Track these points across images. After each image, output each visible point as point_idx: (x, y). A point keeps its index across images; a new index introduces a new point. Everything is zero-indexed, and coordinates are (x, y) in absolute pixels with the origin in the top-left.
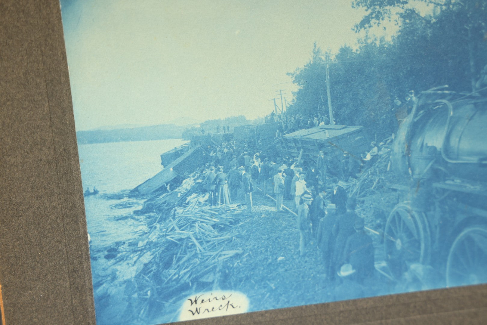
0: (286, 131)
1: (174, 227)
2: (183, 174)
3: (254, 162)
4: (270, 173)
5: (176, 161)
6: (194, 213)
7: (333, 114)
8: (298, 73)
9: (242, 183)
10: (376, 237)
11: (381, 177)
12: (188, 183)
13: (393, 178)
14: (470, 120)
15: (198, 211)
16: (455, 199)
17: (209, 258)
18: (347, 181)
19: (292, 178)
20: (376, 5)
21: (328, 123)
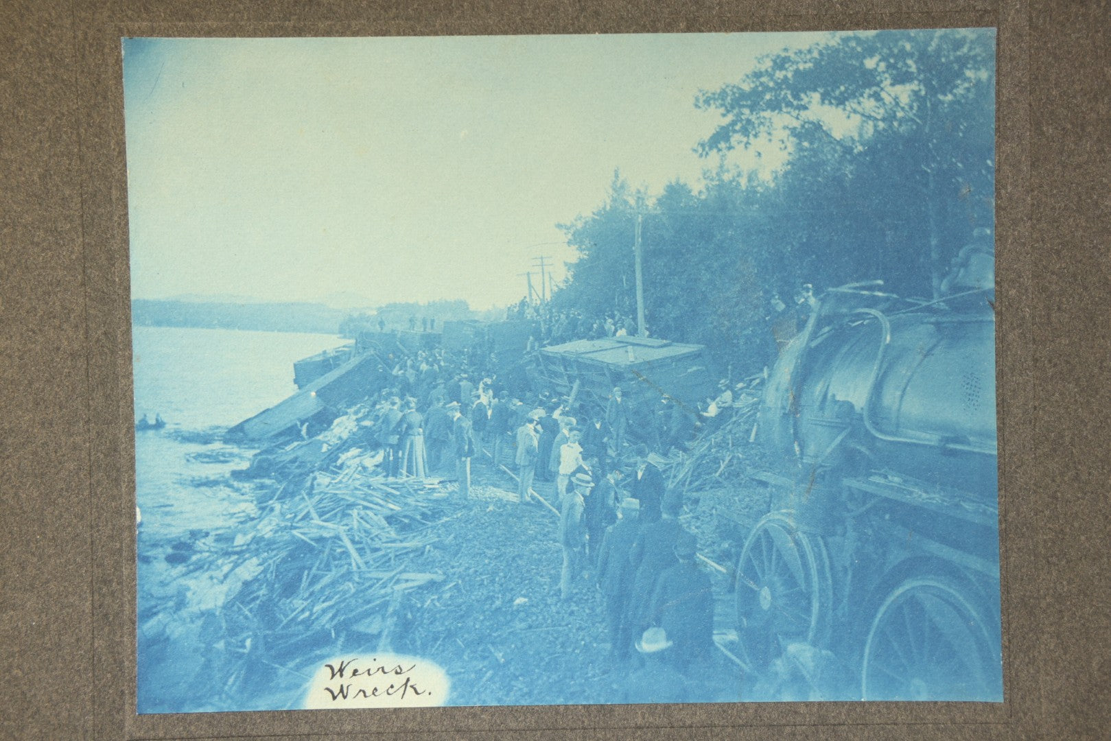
0: (548, 339)
1: (309, 512)
2: (335, 406)
3: (479, 397)
4: (511, 421)
5: (323, 377)
6: (352, 487)
7: (645, 316)
8: (579, 225)
9: (452, 437)
10: (720, 577)
11: (736, 455)
12: (344, 426)
13: (760, 459)
14: (925, 356)
15: (361, 485)
16: (887, 517)
17: (374, 584)
18: (665, 455)
19: (554, 438)
20: (744, 106)
21: (633, 332)
